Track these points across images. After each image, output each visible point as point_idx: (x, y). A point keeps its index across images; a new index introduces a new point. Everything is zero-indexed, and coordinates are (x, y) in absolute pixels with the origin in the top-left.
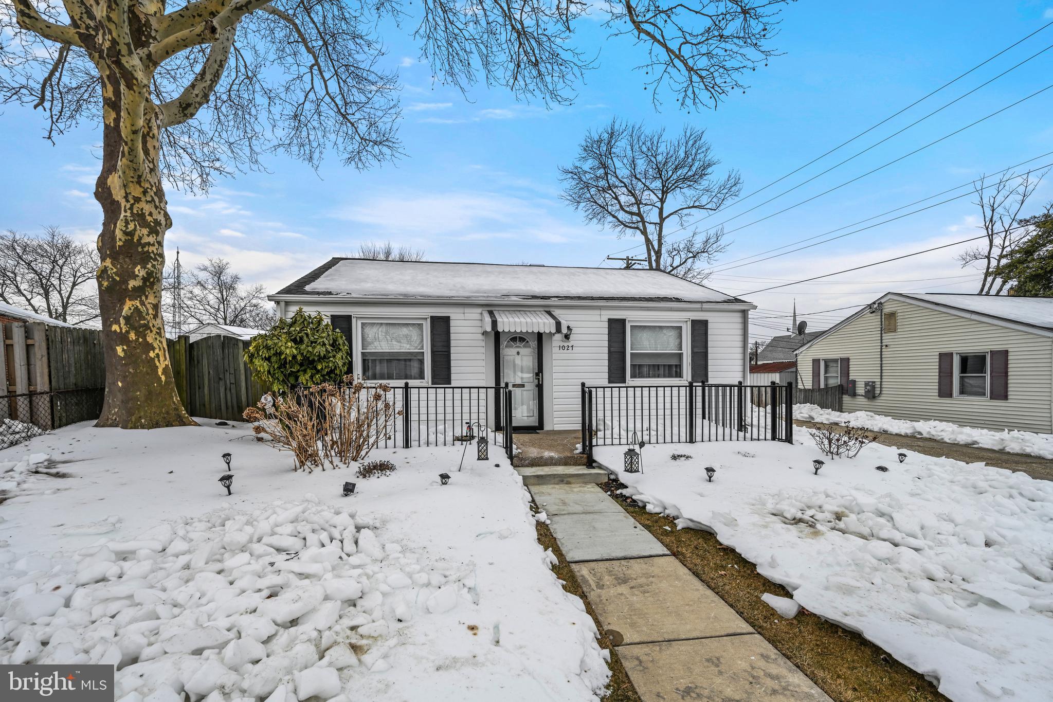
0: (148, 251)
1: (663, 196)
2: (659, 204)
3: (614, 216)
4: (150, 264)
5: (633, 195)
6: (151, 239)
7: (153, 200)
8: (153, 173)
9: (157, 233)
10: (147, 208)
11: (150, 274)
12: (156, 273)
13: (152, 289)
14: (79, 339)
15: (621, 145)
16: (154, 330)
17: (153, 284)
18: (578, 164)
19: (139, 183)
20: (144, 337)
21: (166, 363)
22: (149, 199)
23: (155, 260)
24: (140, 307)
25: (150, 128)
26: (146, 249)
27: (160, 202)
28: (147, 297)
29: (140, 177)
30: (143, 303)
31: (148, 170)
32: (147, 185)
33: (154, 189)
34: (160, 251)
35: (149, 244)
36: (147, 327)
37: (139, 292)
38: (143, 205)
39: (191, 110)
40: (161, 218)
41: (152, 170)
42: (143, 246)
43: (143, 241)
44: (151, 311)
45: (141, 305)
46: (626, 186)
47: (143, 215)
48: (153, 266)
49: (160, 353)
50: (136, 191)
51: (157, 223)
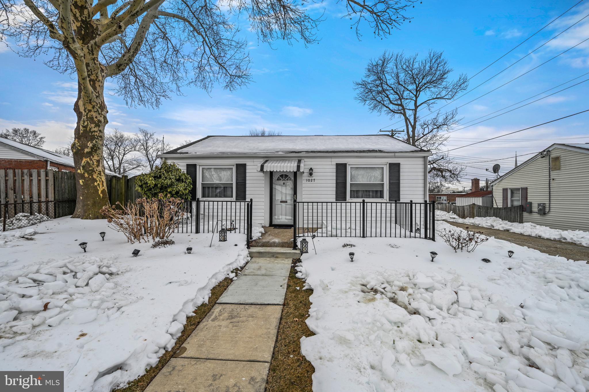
0: (94, 135)
1: (417, 93)
2: (414, 98)
3: (387, 107)
4: (95, 141)
5: (397, 94)
6: (96, 129)
7: (98, 111)
8: (98, 98)
9: (99, 126)
10: (94, 114)
11: (94, 146)
12: (97, 145)
13: (96, 153)
14: (71, 177)
15: (390, 66)
16: (97, 172)
17: (96, 150)
18: (364, 79)
19: (90, 103)
20: (92, 175)
21: (104, 188)
22: (96, 110)
23: (97, 139)
24: (89, 161)
26: (93, 134)
27: (102, 111)
28: (93, 157)
29: (90, 100)
30: (91, 160)
31: (95, 97)
32: (95, 104)
33: (99, 105)
34: (100, 134)
35: (95, 131)
36: (93, 171)
37: (90, 154)
38: (92, 113)
39: (122, 66)
40: (102, 119)
41: (97, 97)
42: (92, 133)
43: (92, 130)
44: (95, 163)
45: (90, 160)
46: (393, 89)
47: (93, 118)
48: (96, 142)
49: (100, 183)
50: (90, 107)
51: (100, 121)
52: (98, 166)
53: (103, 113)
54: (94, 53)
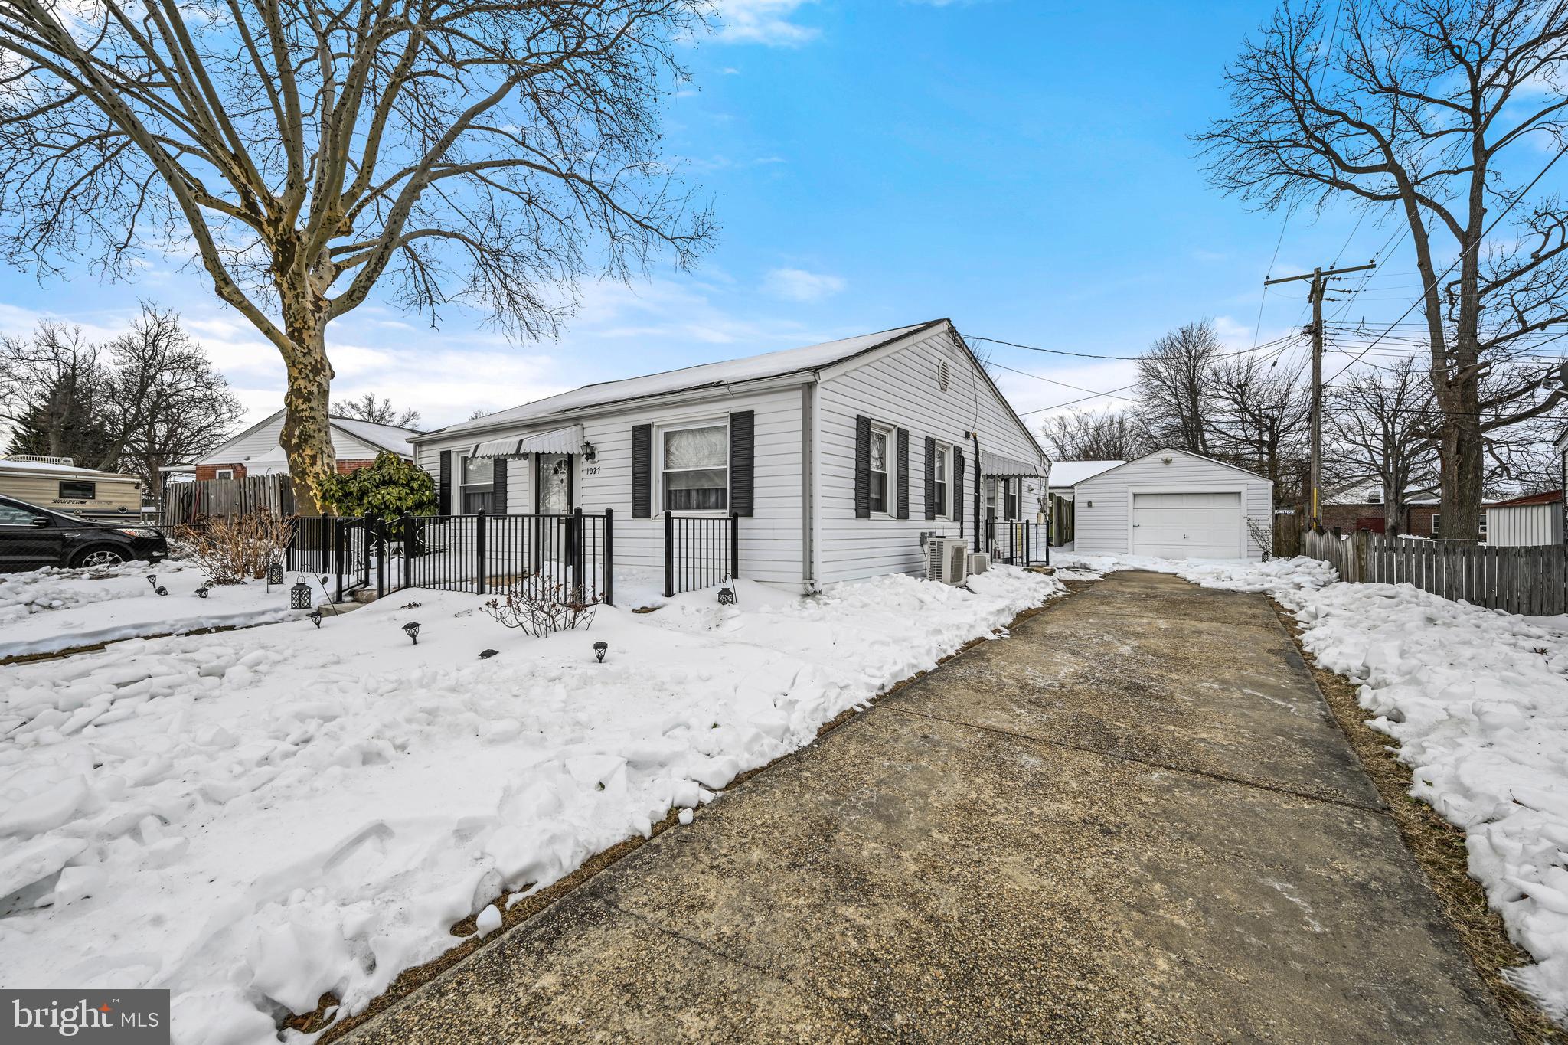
6: (305, 406)
7: (307, 376)
8: (308, 357)
9: (309, 401)
11: (301, 433)
13: (307, 444)
16: (312, 475)
17: (306, 441)
19: (294, 366)
20: (305, 480)
23: (307, 421)
25: (305, 323)
28: (304, 451)
29: (293, 362)
30: (300, 455)
32: (301, 366)
33: (309, 367)
34: (313, 414)
35: (303, 410)
36: (304, 473)
38: (300, 382)
39: (356, 295)
40: (315, 389)
41: (305, 355)
44: (308, 461)
48: (305, 427)
51: (311, 393)
52: (313, 464)
53: (317, 379)
54: (297, 285)
